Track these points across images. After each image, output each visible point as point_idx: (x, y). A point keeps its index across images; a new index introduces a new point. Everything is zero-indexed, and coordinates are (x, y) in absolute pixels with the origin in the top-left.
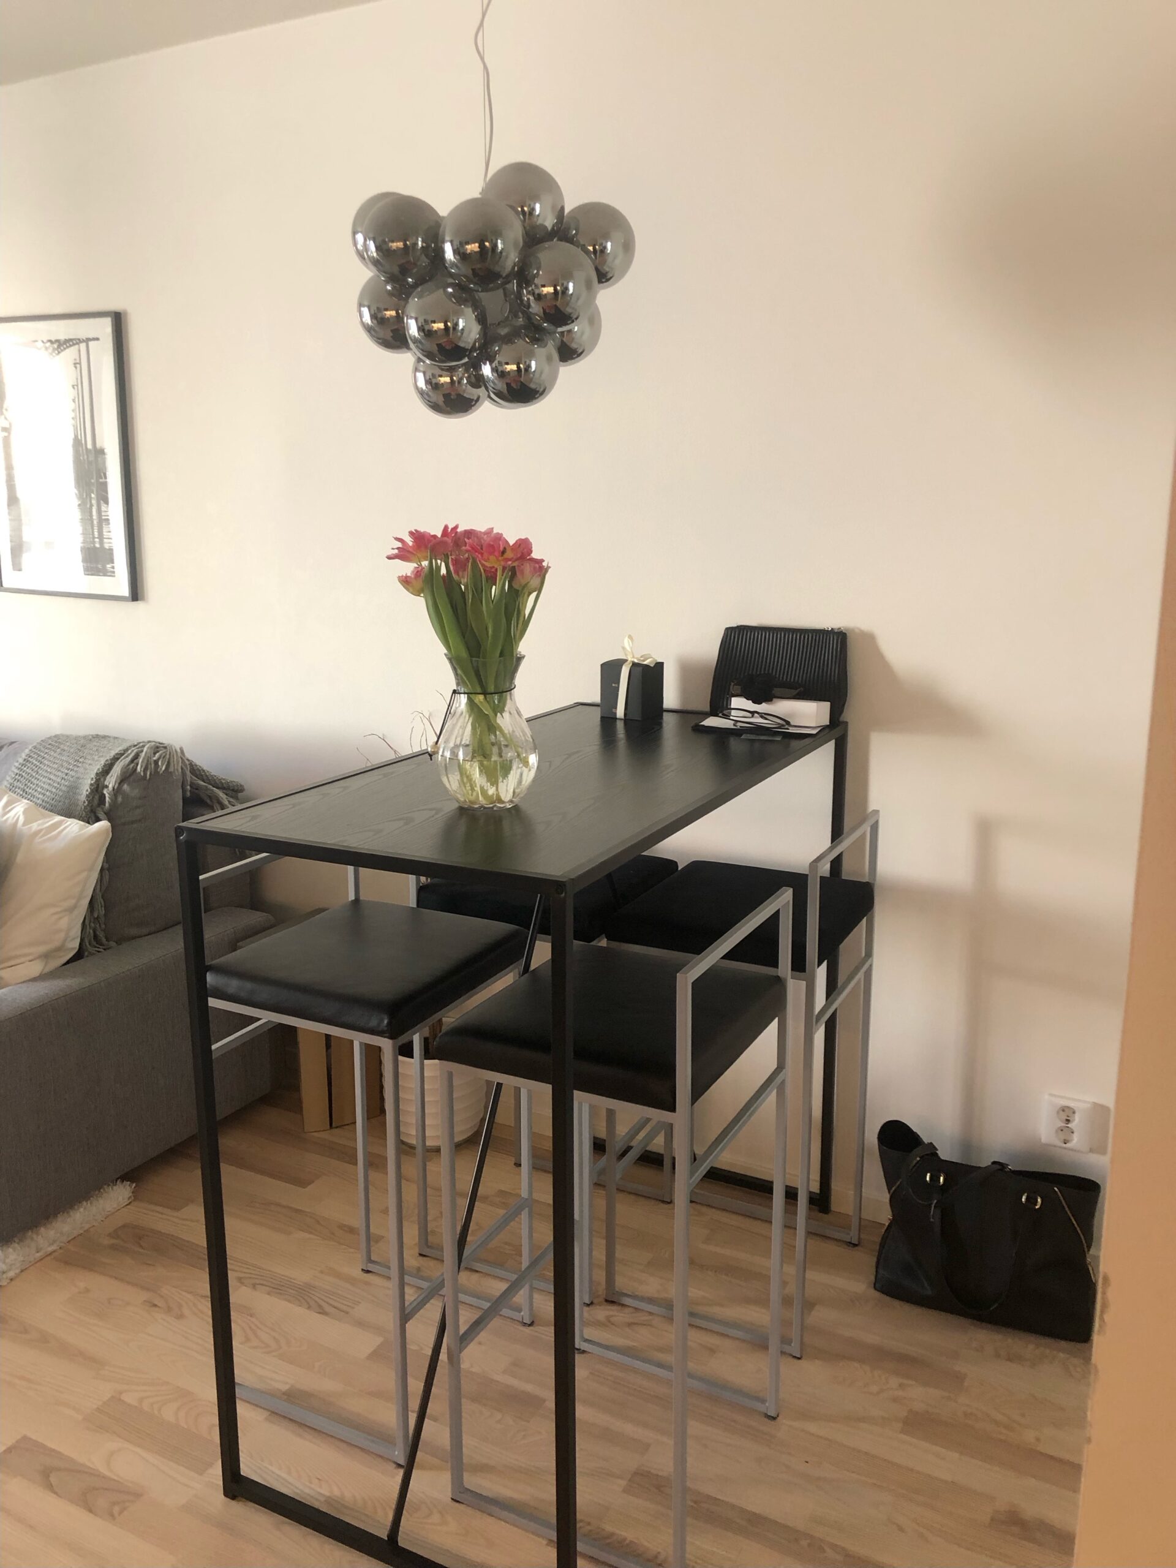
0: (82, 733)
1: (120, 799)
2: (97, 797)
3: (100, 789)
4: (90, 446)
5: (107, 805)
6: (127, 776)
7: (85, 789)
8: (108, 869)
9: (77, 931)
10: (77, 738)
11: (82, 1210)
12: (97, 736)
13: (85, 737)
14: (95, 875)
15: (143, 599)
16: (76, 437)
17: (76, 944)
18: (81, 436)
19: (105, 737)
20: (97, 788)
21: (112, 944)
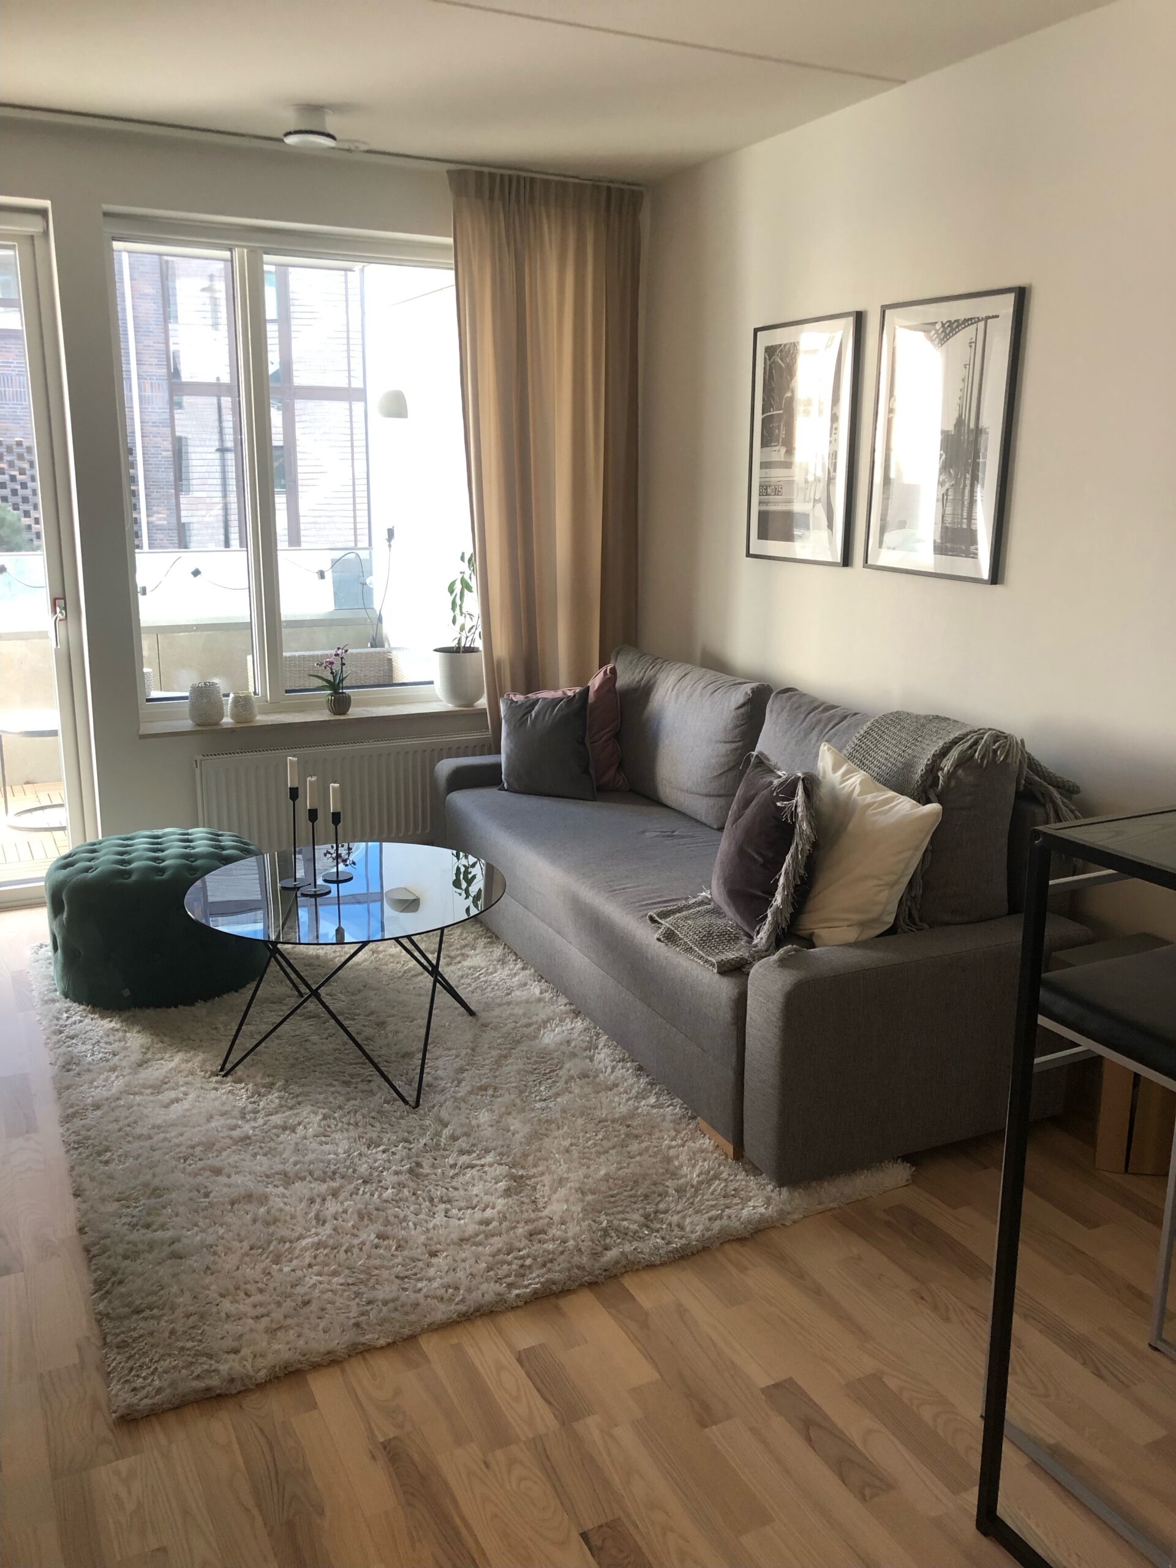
0: (922, 712)
1: (953, 783)
2: (930, 778)
3: (935, 770)
4: (972, 426)
5: (940, 787)
6: (964, 761)
7: (920, 769)
8: (932, 851)
9: (893, 907)
10: (917, 717)
11: (863, 1177)
12: (937, 717)
13: (925, 717)
14: (919, 855)
15: (1002, 583)
16: (960, 416)
17: (891, 919)
18: (965, 417)
19: (946, 719)
20: (933, 768)
21: (926, 926)
